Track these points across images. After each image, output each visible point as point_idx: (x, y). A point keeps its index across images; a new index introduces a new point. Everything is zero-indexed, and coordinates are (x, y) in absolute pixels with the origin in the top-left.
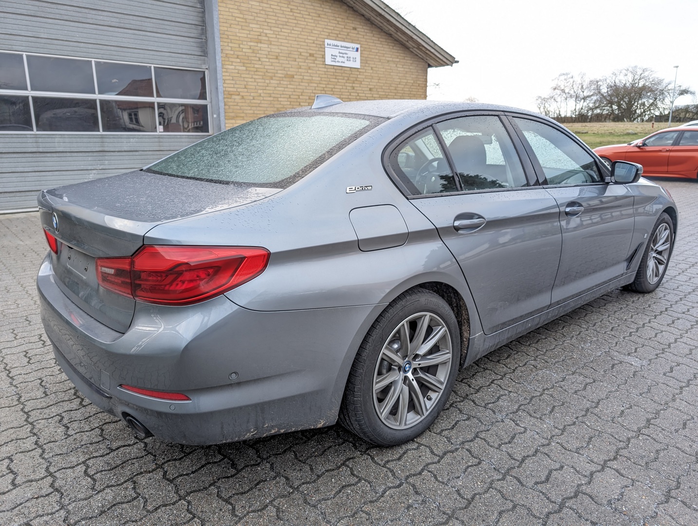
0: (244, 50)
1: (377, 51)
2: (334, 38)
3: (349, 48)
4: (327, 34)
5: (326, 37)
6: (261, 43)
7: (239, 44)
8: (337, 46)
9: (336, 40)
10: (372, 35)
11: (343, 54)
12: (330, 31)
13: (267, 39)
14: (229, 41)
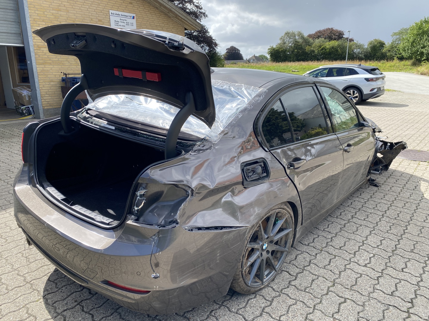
0: (48, 16)
1: (148, 19)
2: (116, 10)
3: (127, 16)
4: (111, 6)
5: (110, 8)
6: (61, 11)
7: (44, 12)
8: (118, 15)
9: (117, 11)
10: (144, 8)
11: (123, 20)
12: (113, 4)
13: (65, 8)
14: (35, 9)
